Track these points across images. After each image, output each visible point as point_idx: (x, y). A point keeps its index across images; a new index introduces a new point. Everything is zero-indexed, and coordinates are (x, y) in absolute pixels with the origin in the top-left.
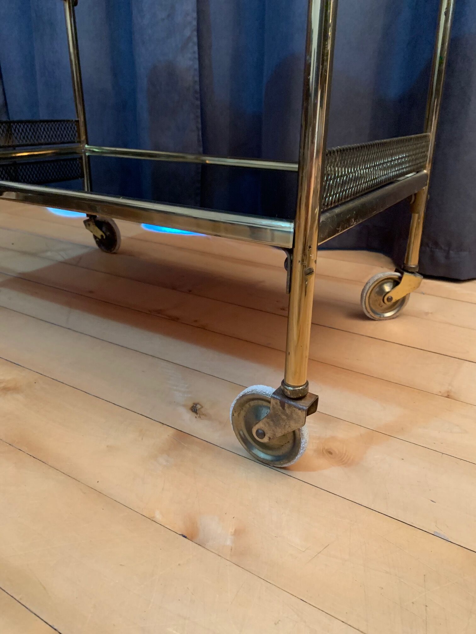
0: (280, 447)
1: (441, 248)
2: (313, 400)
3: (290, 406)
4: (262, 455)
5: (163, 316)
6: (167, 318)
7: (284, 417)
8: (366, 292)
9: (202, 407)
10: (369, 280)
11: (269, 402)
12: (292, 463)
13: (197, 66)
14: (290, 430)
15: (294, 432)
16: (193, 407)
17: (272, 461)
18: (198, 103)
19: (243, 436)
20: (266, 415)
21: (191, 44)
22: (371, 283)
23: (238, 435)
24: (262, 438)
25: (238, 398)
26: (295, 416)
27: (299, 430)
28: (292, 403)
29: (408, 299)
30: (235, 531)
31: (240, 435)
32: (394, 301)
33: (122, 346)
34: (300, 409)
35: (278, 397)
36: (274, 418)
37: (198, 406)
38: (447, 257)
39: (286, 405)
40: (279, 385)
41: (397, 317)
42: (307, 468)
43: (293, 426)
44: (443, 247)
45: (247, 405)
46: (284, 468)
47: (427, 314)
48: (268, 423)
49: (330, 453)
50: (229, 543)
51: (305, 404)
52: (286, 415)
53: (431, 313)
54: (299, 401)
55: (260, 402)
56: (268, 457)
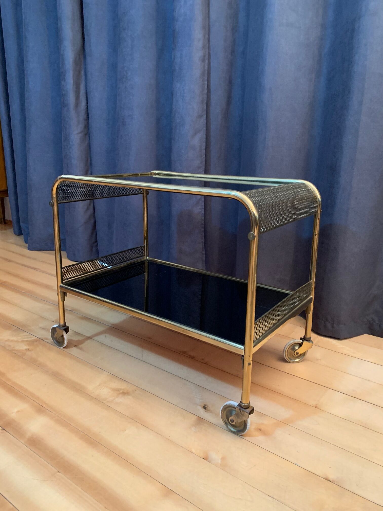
0: (239, 427)
1: (329, 322)
2: (252, 409)
3: (243, 411)
4: (233, 429)
5: (186, 355)
6: (188, 356)
7: (241, 415)
8: (285, 349)
9: (208, 407)
10: (287, 344)
11: (236, 409)
12: (245, 433)
13: (203, 212)
14: (243, 420)
15: (245, 421)
16: (204, 406)
17: (236, 432)
18: (203, 229)
19: (225, 421)
20: (234, 414)
21: (201, 202)
22: (288, 345)
23: (223, 421)
24: (233, 423)
25: (223, 406)
26: (245, 415)
27: (247, 420)
28: (244, 410)
29: (307, 353)
30: (222, 458)
31: (224, 421)
32: (299, 354)
33: (170, 373)
34: (247, 412)
35: (239, 407)
36: (237, 415)
37: (206, 406)
38: (333, 327)
39: (242, 411)
40: (239, 402)
41: (302, 361)
42: (250, 436)
43: (244, 418)
44: (330, 321)
45: (227, 409)
46: (241, 435)
47: (318, 360)
48: (235, 417)
49: (260, 430)
50: (220, 462)
51: (249, 410)
52: (242, 414)
53: (320, 359)
54: (247, 409)
55: (232, 408)
56: (235, 430)
